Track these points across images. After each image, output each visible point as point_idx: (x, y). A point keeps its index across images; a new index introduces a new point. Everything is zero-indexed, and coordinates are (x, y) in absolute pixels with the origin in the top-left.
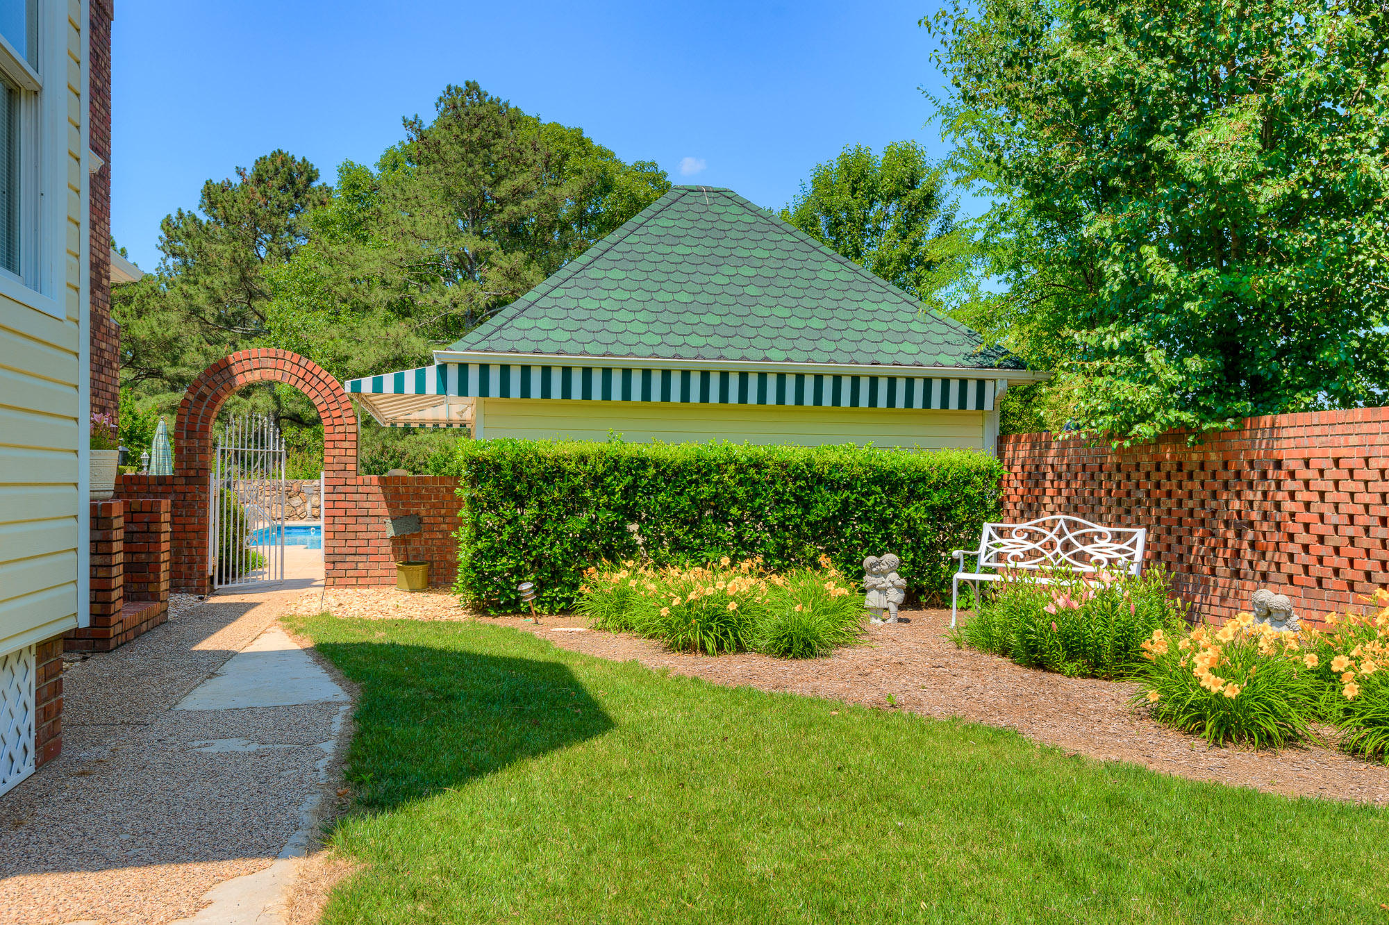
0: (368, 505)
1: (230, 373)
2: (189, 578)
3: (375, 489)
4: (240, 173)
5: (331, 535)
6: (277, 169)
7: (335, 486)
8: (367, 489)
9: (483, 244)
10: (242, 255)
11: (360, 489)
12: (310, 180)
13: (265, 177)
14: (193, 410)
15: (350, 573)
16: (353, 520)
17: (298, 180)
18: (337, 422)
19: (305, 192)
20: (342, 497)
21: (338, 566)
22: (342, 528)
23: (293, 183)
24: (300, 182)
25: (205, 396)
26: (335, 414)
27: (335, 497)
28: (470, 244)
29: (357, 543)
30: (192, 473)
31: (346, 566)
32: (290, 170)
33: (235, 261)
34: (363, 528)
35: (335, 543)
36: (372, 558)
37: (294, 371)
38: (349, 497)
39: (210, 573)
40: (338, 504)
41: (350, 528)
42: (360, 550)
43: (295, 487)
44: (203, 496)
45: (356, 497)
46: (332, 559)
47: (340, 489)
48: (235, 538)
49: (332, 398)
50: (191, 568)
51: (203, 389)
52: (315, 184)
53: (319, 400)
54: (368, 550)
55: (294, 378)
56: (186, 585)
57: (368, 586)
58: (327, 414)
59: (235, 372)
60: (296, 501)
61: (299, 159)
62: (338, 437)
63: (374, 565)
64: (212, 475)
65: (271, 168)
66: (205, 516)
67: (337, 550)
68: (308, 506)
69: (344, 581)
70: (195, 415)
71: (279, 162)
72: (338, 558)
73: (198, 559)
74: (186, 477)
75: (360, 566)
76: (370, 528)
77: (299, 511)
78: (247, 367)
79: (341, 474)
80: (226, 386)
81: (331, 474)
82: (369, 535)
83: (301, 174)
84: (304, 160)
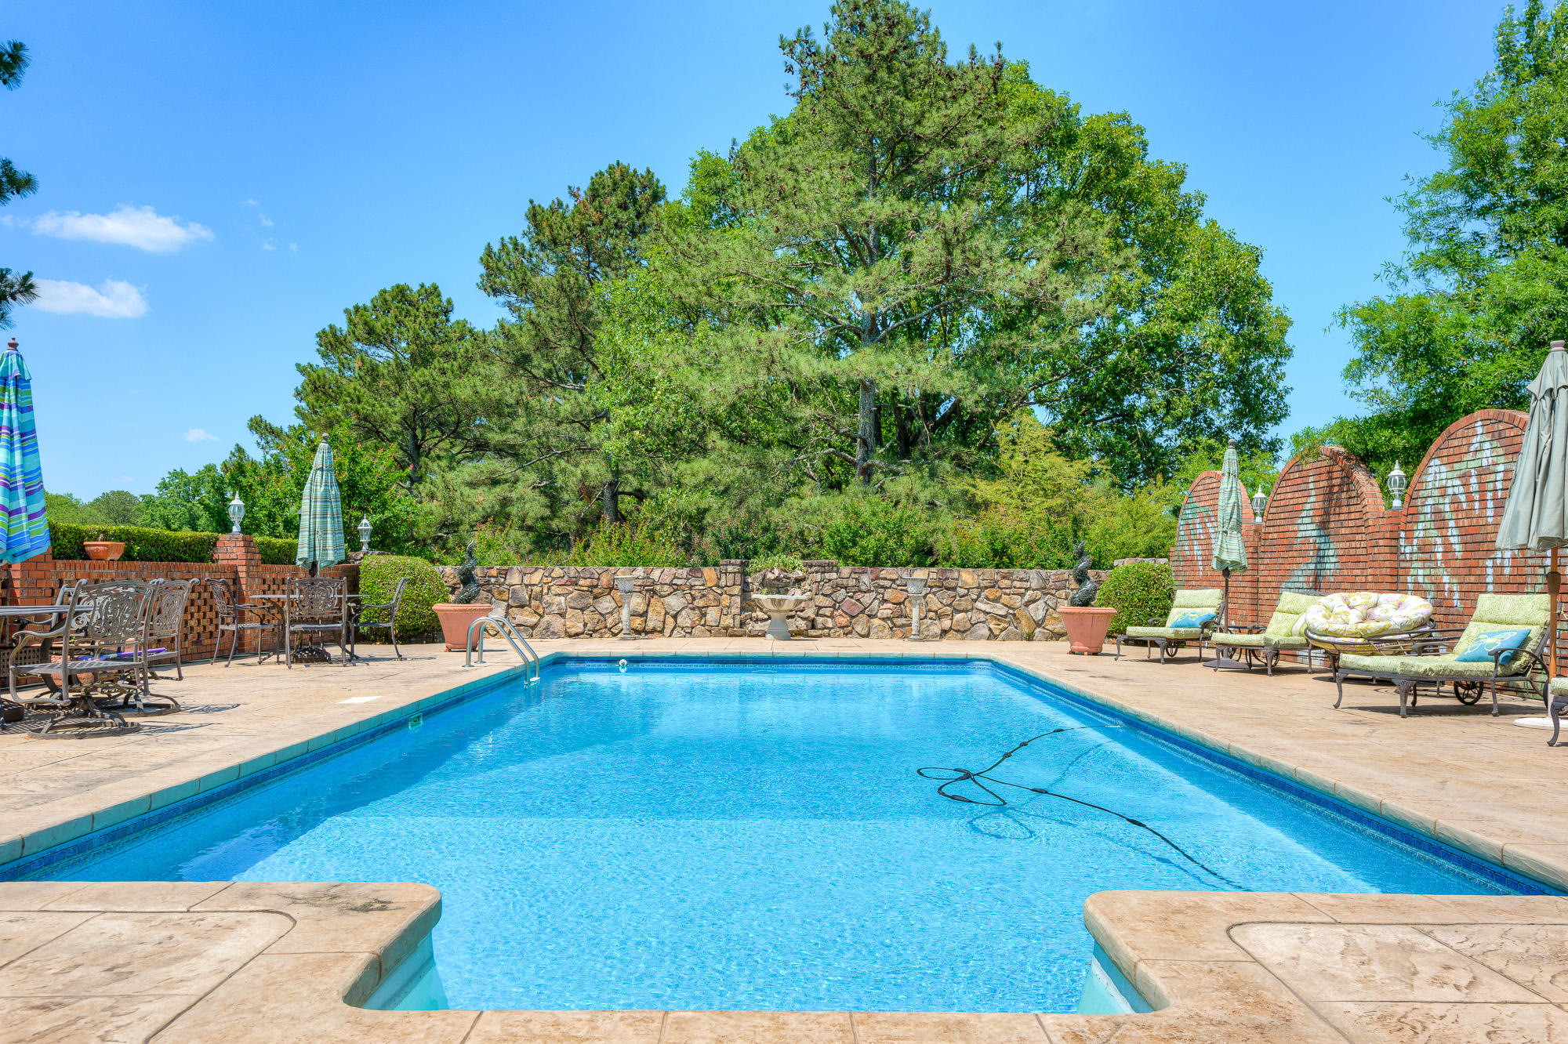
4: (574, 195)
6: (615, 184)
12: (656, 197)
13: (601, 192)
17: (640, 197)
19: (648, 211)
23: (634, 200)
32: (631, 182)
33: (563, 290)
43: (604, 580)
52: (661, 202)
60: (606, 604)
61: (642, 171)
65: (609, 182)
68: (625, 613)
71: (618, 175)
77: (610, 621)
83: (645, 189)
84: (648, 171)
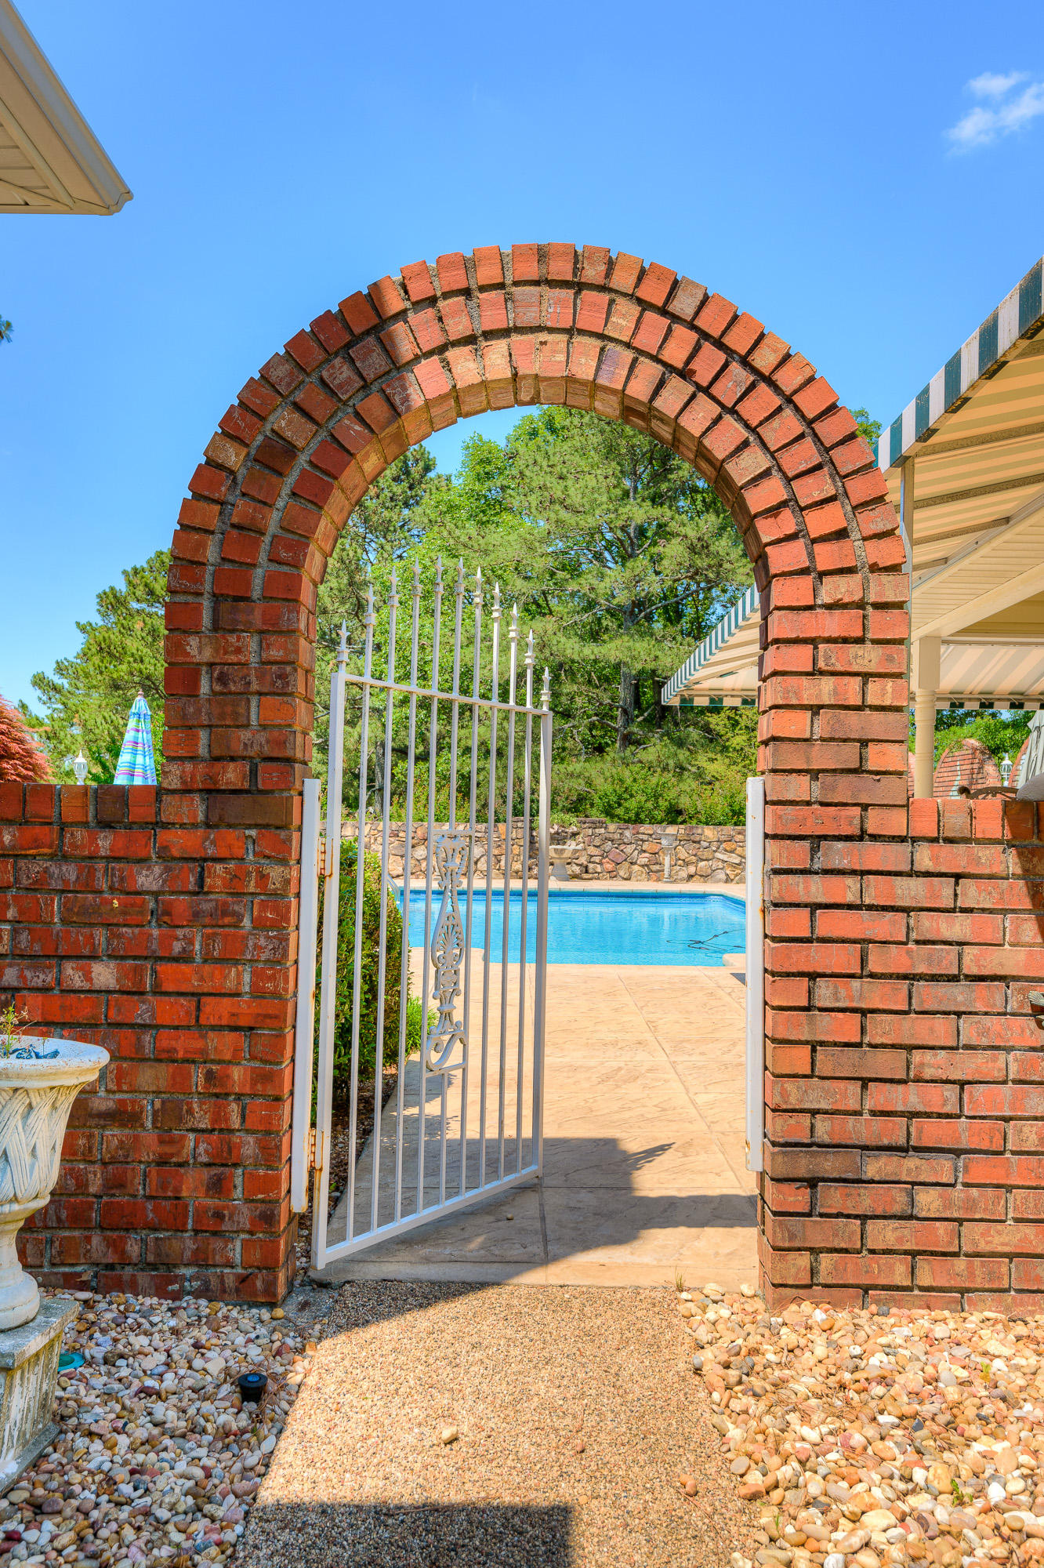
0: (956, 927)
1: (388, 350)
2: (213, 1226)
3: (991, 859)
5: (798, 1060)
7: (817, 841)
8: (955, 858)
9: (656, 512)
10: (351, 554)
11: (925, 857)
12: (427, 469)
14: (241, 509)
15: (883, 1234)
16: (892, 996)
17: (413, 470)
18: (827, 556)
19: (420, 483)
20: (848, 890)
21: (833, 1198)
22: (847, 1028)
23: (407, 473)
24: (416, 471)
25: (290, 451)
26: (820, 522)
27: (816, 889)
28: (639, 512)
29: (911, 1097)
30: (232, 775)
31: (865, 1200)
33: (343, 562)
34: (940, 1030)
35: (817, 1096)
36: (982, 1169)
37: (648, 340)
38: (876, 891)
39: (299, 1204)
40: (829, 923)
41: (882, 1029)
42: (930, 1132)
44: (275, 872)
45: (909, 891)
46: (803, 1165)
47: (839, 855)
48: (372, 990)
49: (806, 454)
50: (219, 1186)
51: (283, 420)
52: (431, 475)
53: (753, 462)
54: (963, 1133)
55: (649, 371)
56: (201, 1260)
57: (960, 1295)
58: (787, 522)
59: (406, 349)
62: (833, 624)
63: (985, 1202)
64: (312, 787)
66: (280, 959)
67: (824, 1129)
69: (854, 1269)
70: (249, 530)
72: (829, 1165)
73: (249, 1147)
74: (211, 792)
75: (928, 1201)
76: (969, 1031)
78: (459, 327)
79: (843, 791)
80: (374, 406)
81: (799, 787)
82: (966, 1065)
83: (417, 461)
